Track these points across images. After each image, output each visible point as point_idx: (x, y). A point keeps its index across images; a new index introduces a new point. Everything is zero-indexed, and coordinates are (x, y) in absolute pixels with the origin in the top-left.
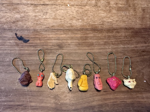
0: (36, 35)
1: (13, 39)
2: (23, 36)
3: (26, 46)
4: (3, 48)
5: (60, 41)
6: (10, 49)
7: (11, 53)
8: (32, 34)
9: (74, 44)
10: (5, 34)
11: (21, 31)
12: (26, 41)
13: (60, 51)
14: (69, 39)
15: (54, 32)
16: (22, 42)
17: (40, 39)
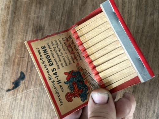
0: (14, 61)
1: (15, 94)
2: (13, 81)
3: (30, 77)
4: (29, 108)
5: (29, 29)
6: (31, 99)
7: (38, 97)
8: (12, 68)
9: (38, 10)
10: (6, 105)
11: (4, 83)
12: (22, 76)
13: (45, 31)
14: (28, 16)
15: (14, 36)
16: (24, 81)
17: (22, 56)
